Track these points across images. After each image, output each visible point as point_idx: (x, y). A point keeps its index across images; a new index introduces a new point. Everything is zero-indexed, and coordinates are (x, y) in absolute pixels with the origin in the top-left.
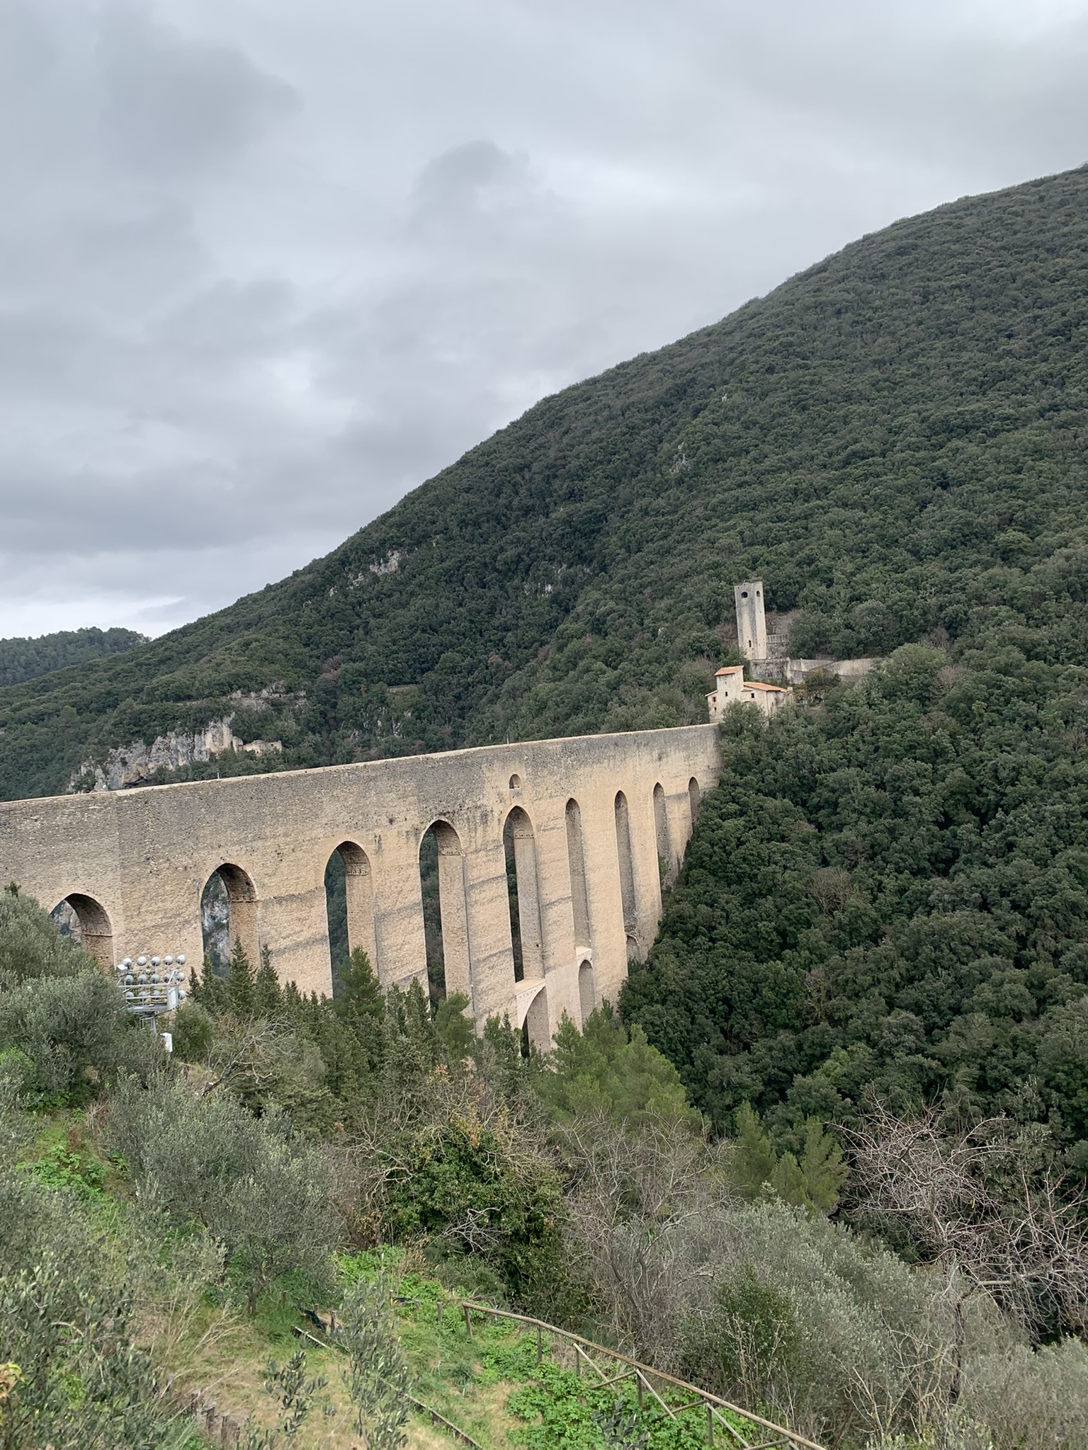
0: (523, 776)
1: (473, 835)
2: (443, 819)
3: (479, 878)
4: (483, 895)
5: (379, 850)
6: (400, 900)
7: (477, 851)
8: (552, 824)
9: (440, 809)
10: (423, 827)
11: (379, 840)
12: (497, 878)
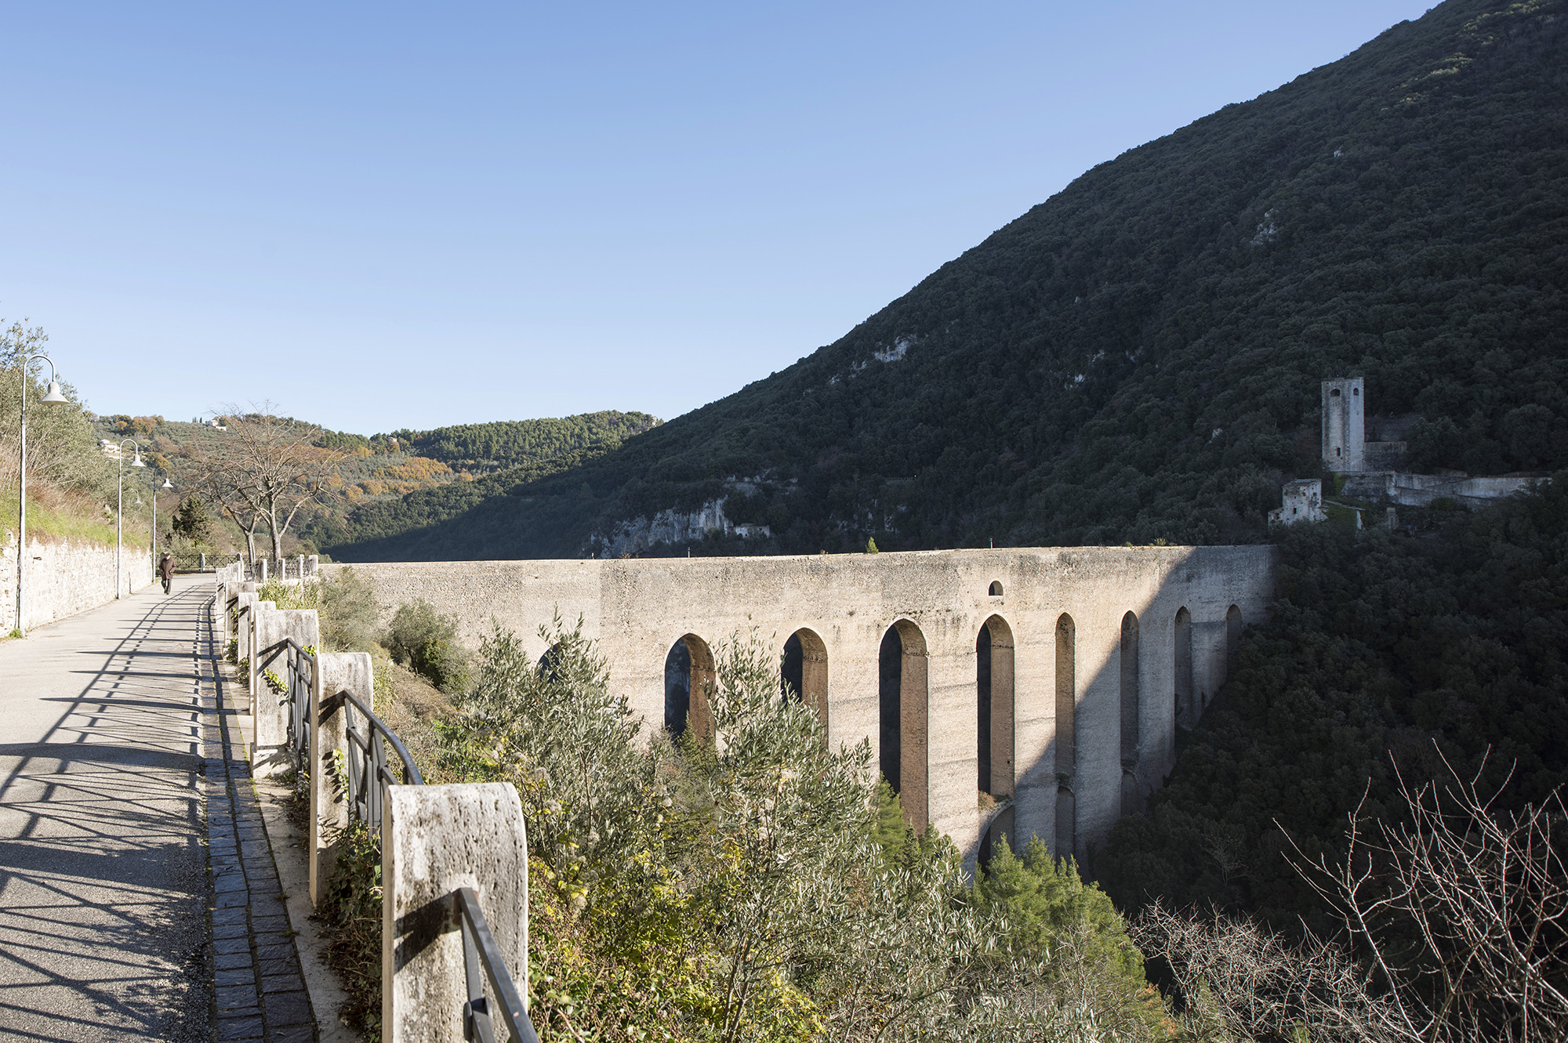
0: (1006, 583)
1: (942, 637)
2: (908, 618)
3: (944, 682)
4: (947, 701)
5: (837, 640)
6: (855, 691)
7: (944, 655)
8: (1037, 638)
9: (906, 608)
10: (885, 623)
11: (838, 630)
12: (965, 686)
